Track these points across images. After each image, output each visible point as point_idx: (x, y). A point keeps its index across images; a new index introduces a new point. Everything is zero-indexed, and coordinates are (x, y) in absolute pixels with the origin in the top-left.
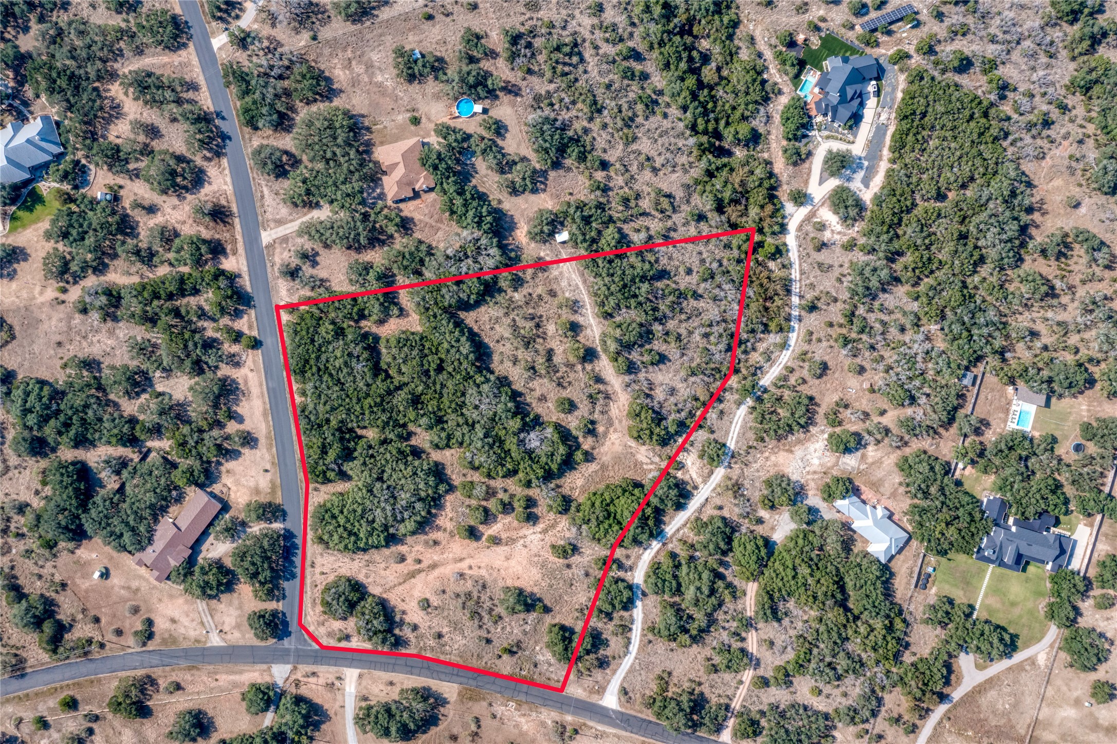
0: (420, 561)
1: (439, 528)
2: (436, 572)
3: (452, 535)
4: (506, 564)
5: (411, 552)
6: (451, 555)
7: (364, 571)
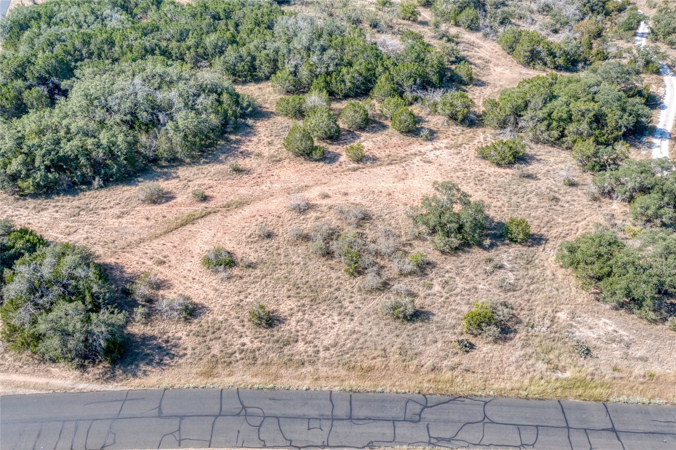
0: (205, 199)
1: (246, 154)
2: (247, 211)
3: (276, 160)
4: (400, 185)
5: (186, 186)
6: (276, 186)
7: (63, 224)
